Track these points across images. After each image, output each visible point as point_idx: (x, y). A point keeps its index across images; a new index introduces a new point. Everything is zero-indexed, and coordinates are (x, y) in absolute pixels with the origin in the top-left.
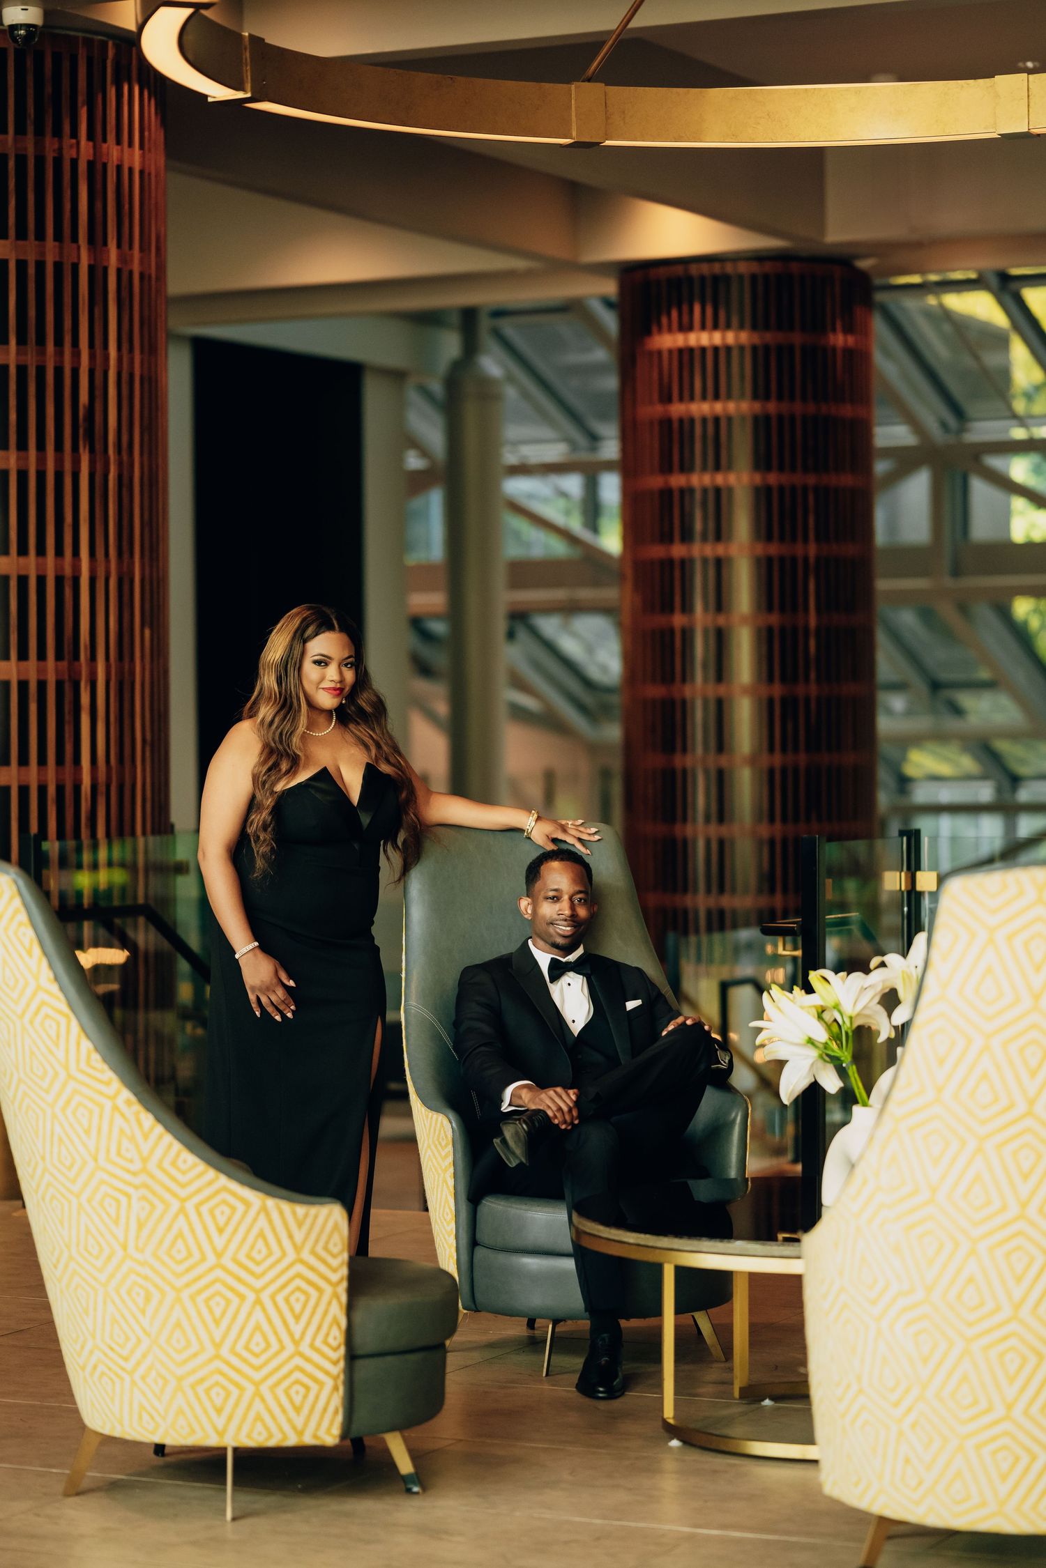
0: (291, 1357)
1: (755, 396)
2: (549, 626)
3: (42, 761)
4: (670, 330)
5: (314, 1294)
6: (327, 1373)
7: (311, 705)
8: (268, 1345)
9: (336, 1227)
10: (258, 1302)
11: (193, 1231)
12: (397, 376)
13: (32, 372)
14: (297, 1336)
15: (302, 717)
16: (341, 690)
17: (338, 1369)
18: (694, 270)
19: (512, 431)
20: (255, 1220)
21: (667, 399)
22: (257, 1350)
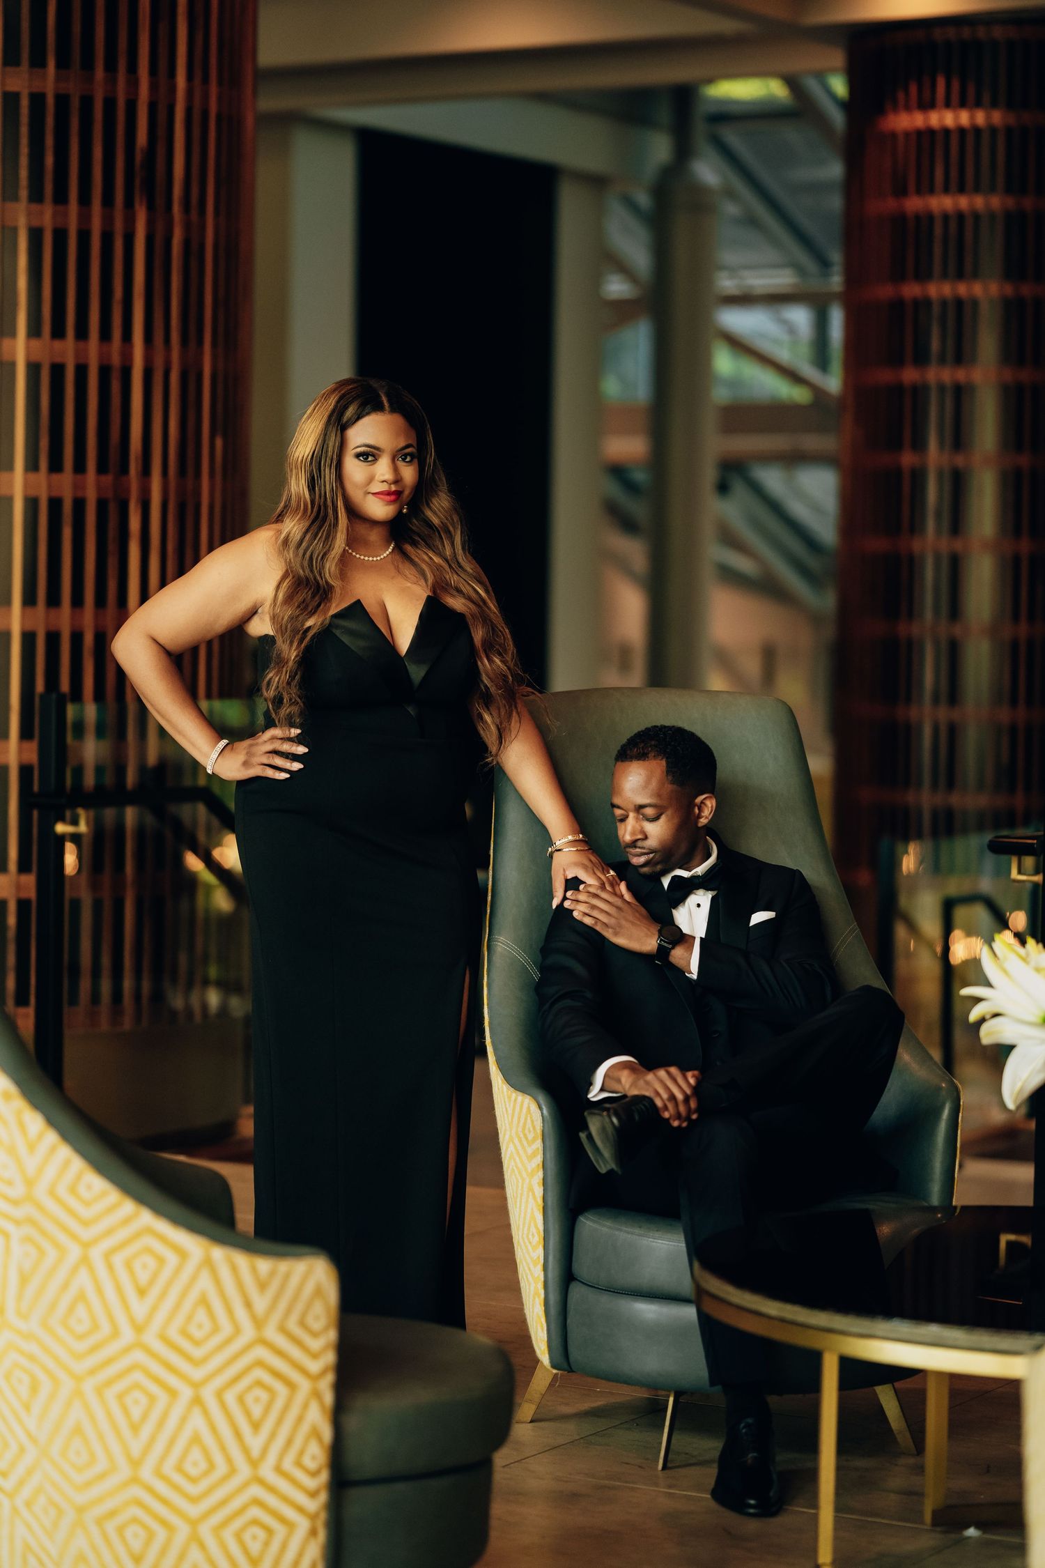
0: (245, 1485)
1: (1009, 190)
2: (772, 479)
3: (77, 601)
4: (908, 108)
5: (281, 1389)
6: (300, 1509)
7: (354, 514)
8: (211, 1466)
9: (318, 1292)
10: (197, 1401)
11: (99, 1291)
12: (597, 182)
13: (75, 103)
14: (256, 1452)
15: (339, 535)
16: (398, 494)
17: (317, 1504)
18: (938, 34)
19: (728, 257)
20: (194, 1278)
21: (901, 191)
22: (193, 1472)
